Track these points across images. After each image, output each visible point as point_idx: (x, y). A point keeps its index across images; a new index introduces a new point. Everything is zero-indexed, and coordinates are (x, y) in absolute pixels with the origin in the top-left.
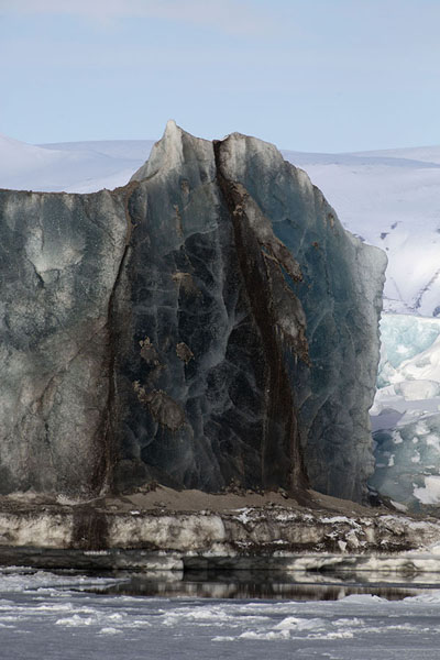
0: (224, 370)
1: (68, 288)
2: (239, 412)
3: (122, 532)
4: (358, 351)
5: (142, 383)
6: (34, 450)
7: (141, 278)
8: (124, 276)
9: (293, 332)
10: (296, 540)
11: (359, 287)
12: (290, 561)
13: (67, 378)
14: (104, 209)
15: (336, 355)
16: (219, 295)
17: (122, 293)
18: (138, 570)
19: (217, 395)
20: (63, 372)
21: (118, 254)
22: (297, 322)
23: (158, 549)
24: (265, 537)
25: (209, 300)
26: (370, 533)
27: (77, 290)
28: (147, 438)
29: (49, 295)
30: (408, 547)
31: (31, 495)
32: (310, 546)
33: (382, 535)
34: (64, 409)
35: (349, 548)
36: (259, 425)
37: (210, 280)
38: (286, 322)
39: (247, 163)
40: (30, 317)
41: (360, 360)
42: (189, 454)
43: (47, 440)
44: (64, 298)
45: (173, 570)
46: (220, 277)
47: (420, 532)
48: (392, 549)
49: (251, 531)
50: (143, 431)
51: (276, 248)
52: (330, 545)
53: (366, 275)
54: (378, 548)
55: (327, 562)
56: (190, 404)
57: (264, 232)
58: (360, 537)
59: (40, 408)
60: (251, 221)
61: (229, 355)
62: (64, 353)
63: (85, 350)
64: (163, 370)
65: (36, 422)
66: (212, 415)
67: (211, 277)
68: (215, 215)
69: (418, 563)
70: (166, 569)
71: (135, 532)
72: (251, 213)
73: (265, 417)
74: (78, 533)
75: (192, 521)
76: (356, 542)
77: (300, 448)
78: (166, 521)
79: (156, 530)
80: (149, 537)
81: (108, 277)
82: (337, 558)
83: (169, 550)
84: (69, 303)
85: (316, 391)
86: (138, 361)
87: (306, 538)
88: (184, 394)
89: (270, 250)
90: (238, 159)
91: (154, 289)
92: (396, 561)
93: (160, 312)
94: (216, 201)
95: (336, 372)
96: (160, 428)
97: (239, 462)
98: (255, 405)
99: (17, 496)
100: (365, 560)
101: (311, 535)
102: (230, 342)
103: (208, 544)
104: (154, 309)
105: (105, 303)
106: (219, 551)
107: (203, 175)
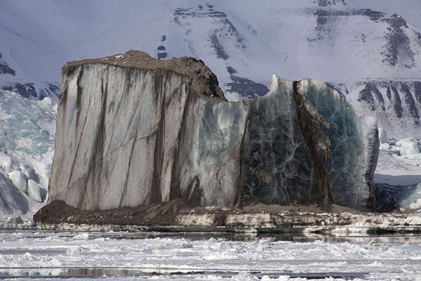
0: (293, 162)
1: (229, 135)
2: (300, 177)
3: (231, 219)
4: (358, 154)
5: (254, 167)
6: (215, 192)
7: (255, 131)
8: (247, 130)
9: (324, 148)
10: (306, 221)
11: (359, 131)
12: (304, 229)
13: (226, 166)
14: (240, 107)
15: (347, 156)
16: (291, 136)
17: (246, 136)
18: (242, 232)
19: (290, 171)
20: (225, 164)
21: (244, 122)
22: (326, 144)
23: (244, 225)
24: (290, 221)
25: (286, 138)
26: (335, 219)
27: (232, 136)
28: (256, 187)
29: (224, 137)
30: (349, 223)
31: (213, 207)
32: (311, 224)
33: (340, 219)
34: (225, 177)
35: (326, 224)
36: (309, 181)
37: (287, 130)
38: (320, 144)
39: (309, 88)
40: (218, 146)
41: (359, 157)
42: (275, 192)
43: (220, 188)
44: (227, 138)
45: (253, 232)
46: (291, 129)
47: (355, 218)
48: (343, 224)
49: (284, 218)
50: (254, 185)
51: (319, 118)
52: (318, 223)
53: (363, 127)
54: (338, 224)
55: (317, 229)
56: (277, 175)
57: (314, 113)
58: (331, 220)
59: (217, 177)
60: (308, 109)
61: (295, 157)
62: (225, 158)
63: (232, 156)
64: (264, 163)
65: (215, 182)
66: (288, 179)
67: (287, 129)
68: (289, 107)
69: (350, 229)
70: (251, 232)
71: (235, 220)
72: (308, 106)
73: (312, 178)
74: (215, 220)
75: (258, 215)
76: (328, 222)
77: (329, 189)
78: (247, 215)
79: (243, 219)
80: (241, 221)
81: (242, 131)
82: (320, 228)
83: (249, 226)
84: (229, 140)
85: (336, 168)
86: (252, 160)
87: (310, 221)
88: (275, 171)
89: (317, 119)
90: (304, 87)
91: (261, 134)
92: (344, 229)
93: (263, 142)
94: (290, 103)
95: (347, 162)
96: (262, 183)
97: (298, 194)
98: (308, 174)
99: (208, 208)
100: (335, 228)
101: (312, 220)
102: (296, 152)
103: (263, 223)
104: (260, 142)
105: (240, 140)
106: (269, 226)
107: (286, 93)
